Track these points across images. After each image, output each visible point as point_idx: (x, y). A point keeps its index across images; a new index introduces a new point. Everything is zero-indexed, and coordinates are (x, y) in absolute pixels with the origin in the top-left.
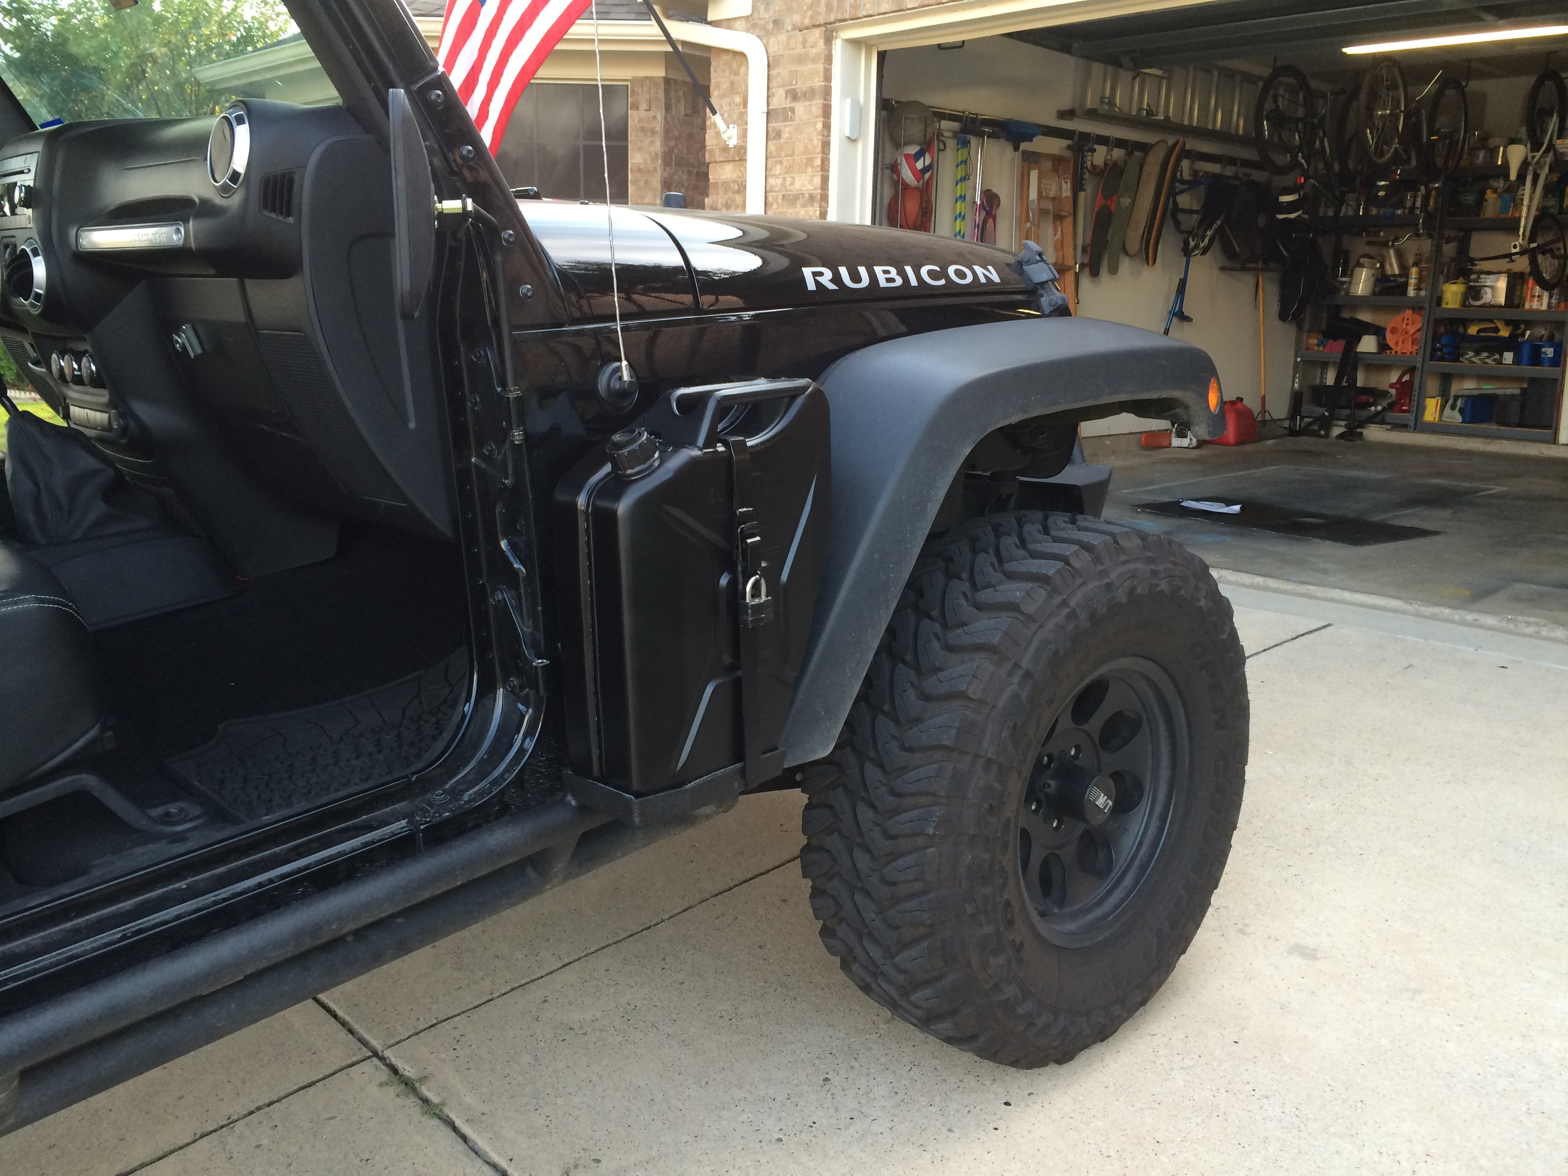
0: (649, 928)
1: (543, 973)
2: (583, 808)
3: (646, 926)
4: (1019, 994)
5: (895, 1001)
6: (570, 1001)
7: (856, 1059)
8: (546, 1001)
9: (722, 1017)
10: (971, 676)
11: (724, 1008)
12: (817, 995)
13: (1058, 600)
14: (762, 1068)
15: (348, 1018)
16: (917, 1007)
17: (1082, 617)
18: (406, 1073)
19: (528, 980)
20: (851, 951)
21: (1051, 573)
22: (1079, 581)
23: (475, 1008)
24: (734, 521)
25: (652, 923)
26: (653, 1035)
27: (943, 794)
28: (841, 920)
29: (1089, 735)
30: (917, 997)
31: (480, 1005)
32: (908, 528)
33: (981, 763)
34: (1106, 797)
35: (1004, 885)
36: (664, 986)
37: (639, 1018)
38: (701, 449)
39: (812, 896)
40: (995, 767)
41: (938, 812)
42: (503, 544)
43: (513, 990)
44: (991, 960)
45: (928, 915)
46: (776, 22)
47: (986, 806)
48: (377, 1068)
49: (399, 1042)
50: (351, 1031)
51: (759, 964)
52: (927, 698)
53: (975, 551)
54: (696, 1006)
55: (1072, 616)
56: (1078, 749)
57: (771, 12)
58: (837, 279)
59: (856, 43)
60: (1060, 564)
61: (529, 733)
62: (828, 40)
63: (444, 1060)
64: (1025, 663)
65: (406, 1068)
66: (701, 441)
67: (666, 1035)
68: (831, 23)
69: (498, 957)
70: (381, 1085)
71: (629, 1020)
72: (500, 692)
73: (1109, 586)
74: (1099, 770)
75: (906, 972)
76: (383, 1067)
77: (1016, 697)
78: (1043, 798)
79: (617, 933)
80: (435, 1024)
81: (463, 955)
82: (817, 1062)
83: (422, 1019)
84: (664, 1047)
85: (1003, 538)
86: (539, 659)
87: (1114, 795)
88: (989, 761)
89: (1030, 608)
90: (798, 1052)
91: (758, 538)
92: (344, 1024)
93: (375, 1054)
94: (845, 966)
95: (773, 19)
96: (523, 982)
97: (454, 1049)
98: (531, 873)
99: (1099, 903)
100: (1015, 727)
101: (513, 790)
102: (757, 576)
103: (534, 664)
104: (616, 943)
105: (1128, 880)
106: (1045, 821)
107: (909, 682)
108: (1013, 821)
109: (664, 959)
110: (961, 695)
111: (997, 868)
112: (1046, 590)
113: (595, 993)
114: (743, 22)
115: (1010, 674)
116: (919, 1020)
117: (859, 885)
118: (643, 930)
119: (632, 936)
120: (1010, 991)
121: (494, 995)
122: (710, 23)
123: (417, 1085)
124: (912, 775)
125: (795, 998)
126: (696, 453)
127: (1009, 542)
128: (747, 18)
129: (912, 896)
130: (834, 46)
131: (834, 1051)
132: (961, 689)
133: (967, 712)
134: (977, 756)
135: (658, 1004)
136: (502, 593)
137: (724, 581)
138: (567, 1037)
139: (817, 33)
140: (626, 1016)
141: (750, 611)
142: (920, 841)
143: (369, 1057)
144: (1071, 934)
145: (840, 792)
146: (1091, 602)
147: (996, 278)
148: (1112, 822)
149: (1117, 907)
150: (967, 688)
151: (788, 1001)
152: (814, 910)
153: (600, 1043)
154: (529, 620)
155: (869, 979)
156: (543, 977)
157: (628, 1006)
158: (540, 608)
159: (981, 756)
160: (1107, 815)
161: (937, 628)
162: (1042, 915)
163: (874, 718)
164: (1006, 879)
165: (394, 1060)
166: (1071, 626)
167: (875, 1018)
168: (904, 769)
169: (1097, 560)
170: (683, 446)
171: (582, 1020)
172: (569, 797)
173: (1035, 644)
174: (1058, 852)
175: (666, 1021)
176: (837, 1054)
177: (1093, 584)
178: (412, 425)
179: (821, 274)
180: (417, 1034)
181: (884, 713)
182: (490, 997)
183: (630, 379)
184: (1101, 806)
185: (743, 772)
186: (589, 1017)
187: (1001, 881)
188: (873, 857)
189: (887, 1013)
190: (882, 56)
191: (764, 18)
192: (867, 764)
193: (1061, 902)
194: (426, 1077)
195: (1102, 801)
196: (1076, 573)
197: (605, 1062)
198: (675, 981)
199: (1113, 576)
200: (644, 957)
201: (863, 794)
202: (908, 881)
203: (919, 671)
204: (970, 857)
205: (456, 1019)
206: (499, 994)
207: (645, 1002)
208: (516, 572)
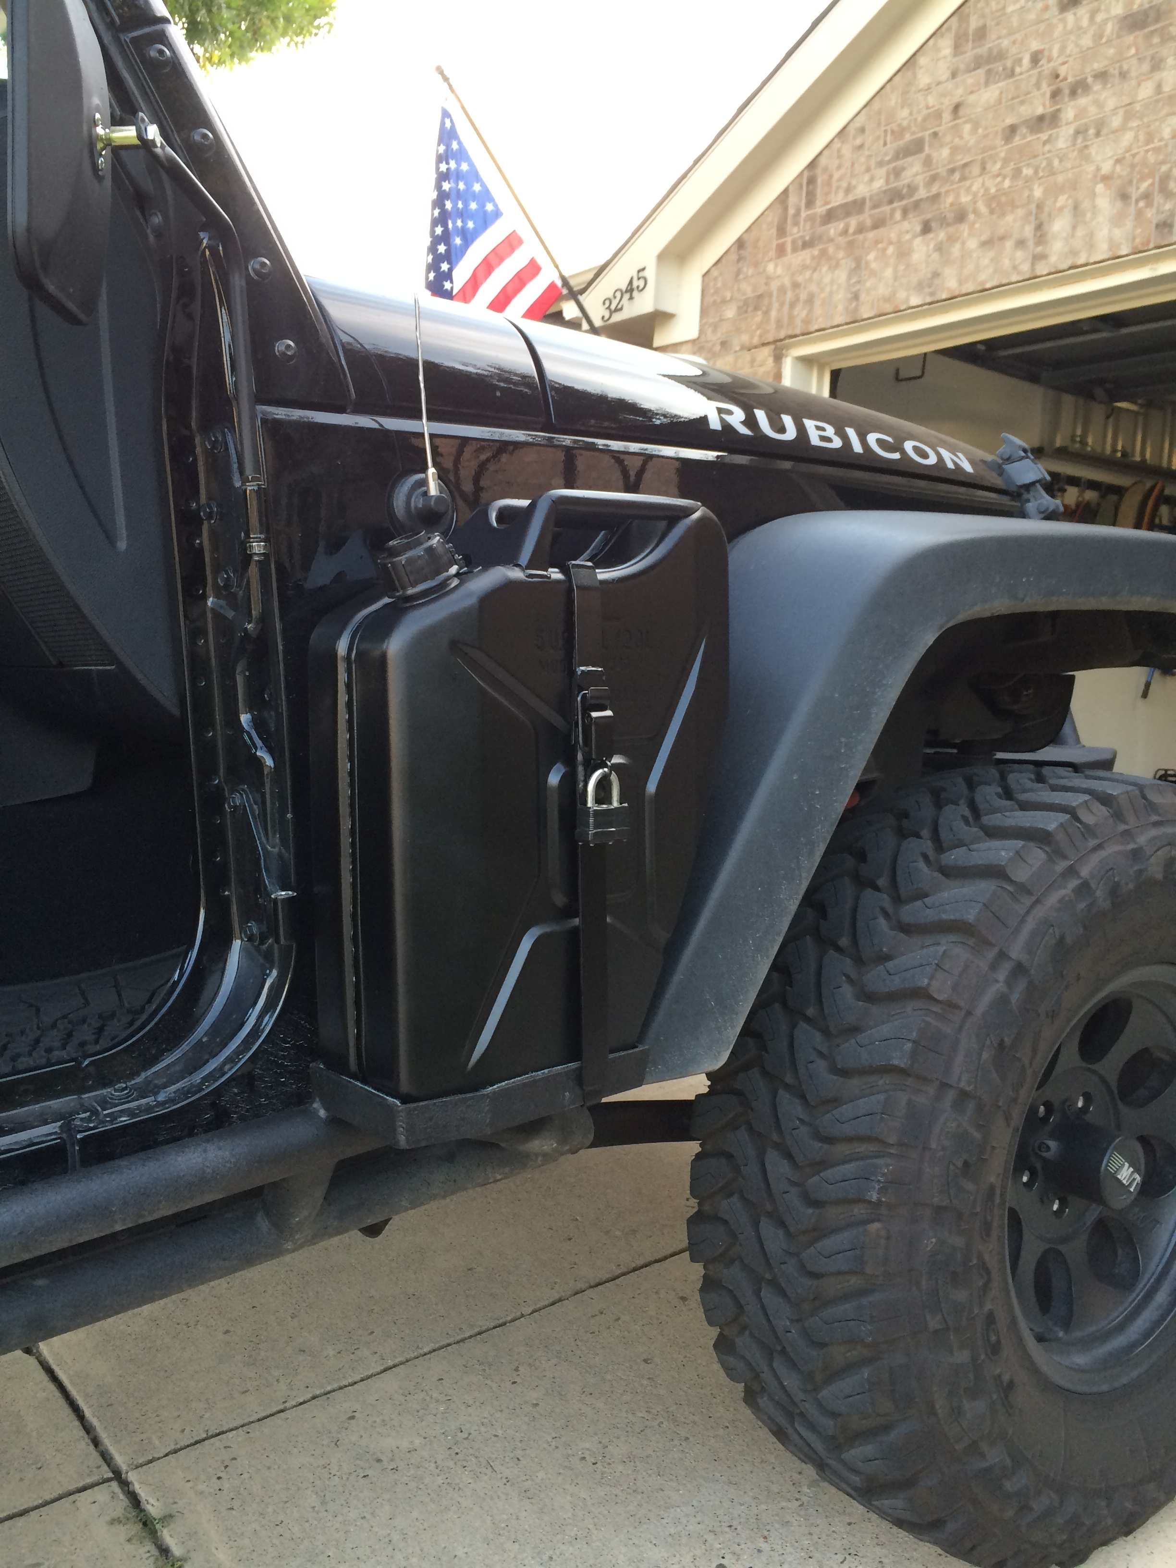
0: (504, 1324)
1: (357, 1378)
2: (336, 1122)
3: (500, 1322)
4: (1009, 1462)
5: (821, 1459)
6: (384, 1421)
7: (765, 1538)
8: (353, 1418)
9: (584, 1458)
10: (934, 967)
11: (587, 1445)
12: (715, 1437)
13: (1061, 866)
14: (631, 1542)
15: (95, 1422)
16: (855, 1471)
17: (1098, 893)
18: (149, 1508)
19: (335, 1386)
20: (757, 1376)
21: (1052, 827)
22: (1092, 843)
23: (259, 1420)
24: (573, 684)
25: (509, 1318)
26: (486, 1478)
27: (893, 1139)
28: (744, 1328)
29: (1104, 1082)
30: (855, 1453)
31: (268, 1417)
32: (843, 740)
33: (951, 1095)
34: (1131, 1169)
35: (986, 1288)
36: (511, 1407)
37: (471, 1451)
38: (523, 570)
39: (702, 1290)
40: (971, 1106)
41: (886, 1166)
42: (245, 719)
43: (314, 1398)
44: (967, 1405)
45: (869, 1327)
46: (724, 344)
47: (960, 1163)
48: (113, 1497)
49: (151, 1462)
50: (96, 1442)
51: (642, 1385)
52: (870, 997)
53: (939, 805)
54: (550, 1439)
55: (1084, 888)
56: (1088, 1097)
57: (719, 334)
58: (751, 421)
59: (808, 361)
60: (1064, 817)
61: (269, 1007)
62: (778, 358)
63: (202, 1493)
64: (1016, 951)
65: (152, 1501)
66: (525, 556)
67: (505, 1481)
68: (781, 340)
69: (304, 1351)
70: (112, 1522)
71: (457, 1454)
72: (237, 944)
73: (1136, 854)
74: (1119, 1127)
75: (834, 1415)
76: (122, 1496)
77: (1002, 1000)
78: (1039, 1166)
79: (461, 1329)
80: (204, 1440)
81: (260, 1346)
82: (710, 1537)
83: (187, 1431)
84: (499, 1497)
85: (979, 788)
86: (284, 891)
87: (1143, 1167)
88: (964, 1095)
89: (1021, 874)
90: (684, 1520)
91: (609, 713)
92: (88, 1429)
93: (118, 1476)
94: (750, 1398)
95: (720, 341)
96: (329, 1388)
97: (219, 1478)
98: (263, 1223)
99: (1121, 1327)
100: (1001, 1044)
101: (236, 1090)
102: (606, 770)
103: (273, 896)
104: (458, 1342)
105: (1162, 1297)
106: (1042, 1201)
107: (845, 975)
108: (998, 1192)
109: (517, 1370)
110: (919, 994)
111: (975, 1261)
112: (1045, 851)
113: (418, 1411)
114: (690, 346)
115: (994, 967)
116: (855, 1489)
117: (768, 1276)
118: (495, 1327)
119: (480, 1333)
120: (995, 1456)
121: (288, 1405)
122: (656, 349)
123: (158, 1526)
124: (846, 1110)
125: (687, 1439)
126: (517, 574)
127: (988, 793)
128: (693, 341)
129: (846, 1297)
130: (783, 366)
131: (735, 1524)
132: (920, 984)
133: (928, 1019)
134: (945, 1085)
135: (500, 1432)
136: (241, 795)
137: (554, 779)
138: (370, 1472)
139: (766, 351)
140: (454, 1447)
141: (591, 820)
142: (859, 1211)
143: (109, 1480)
144: (1081, 1370)
145: (743, 1134)
146: (1110, 873)
147: (968, 467)
148: (1136, 1210)
149: (1147, 1334)
150: (929, 984)
151: (676, 1442)
152: (706, 1311)
153: (412, 1485)
154: (274, 834)
155: (783, 1421)
156: (355, 1383)
157: (459, 1434)
158: (289, 816)
159: (951, 1086)
160: (1133, 1198)
161: (885, 900)
162: (1040, 1339)
163: (793, 1026)
164: (989, 1281)
165: (137, 1487)
166: (1082, 906)
167: (796, 1476)
168: (835, 1102)
169: (1118, 816)
170: (499, 563)
171: (394, 1448)
172: (316, 1105)
173: (1030, 924)
174: (1062, 1248)
175: (507, 1459)
176: (739, 1528)
177: (1112, 849)
178: (122, 545)
179: (730, 413)
180: (175, 1451)
181: (808, 1020)
182: (282, 1407)
183: (438, 494)
184: (1125, 1182)
185: (579, 1078)
186: (405, 1444)
187: (981, 1283)
188: (789, 1234)
189: (810, 1471)
190: (835, 375)
191: (711, 341)
192: (781, 1092)
193: (1067, 1323)
194: (171, 1516)
195: (1126, 1174)
196: (1089, 831)
197: (415, 1514)
198: (526, 1402)
199: (1142, 840)
200: (490, 1365)
201: (775, 1137)
202: (840, 1273)
203: (859, 961)
204: (934, 1240)
205: (230, 1435)
206: (294, 1403)
207: (483, 1429)
208: (259, 762)
